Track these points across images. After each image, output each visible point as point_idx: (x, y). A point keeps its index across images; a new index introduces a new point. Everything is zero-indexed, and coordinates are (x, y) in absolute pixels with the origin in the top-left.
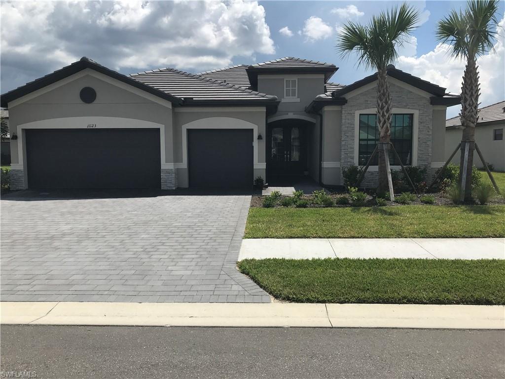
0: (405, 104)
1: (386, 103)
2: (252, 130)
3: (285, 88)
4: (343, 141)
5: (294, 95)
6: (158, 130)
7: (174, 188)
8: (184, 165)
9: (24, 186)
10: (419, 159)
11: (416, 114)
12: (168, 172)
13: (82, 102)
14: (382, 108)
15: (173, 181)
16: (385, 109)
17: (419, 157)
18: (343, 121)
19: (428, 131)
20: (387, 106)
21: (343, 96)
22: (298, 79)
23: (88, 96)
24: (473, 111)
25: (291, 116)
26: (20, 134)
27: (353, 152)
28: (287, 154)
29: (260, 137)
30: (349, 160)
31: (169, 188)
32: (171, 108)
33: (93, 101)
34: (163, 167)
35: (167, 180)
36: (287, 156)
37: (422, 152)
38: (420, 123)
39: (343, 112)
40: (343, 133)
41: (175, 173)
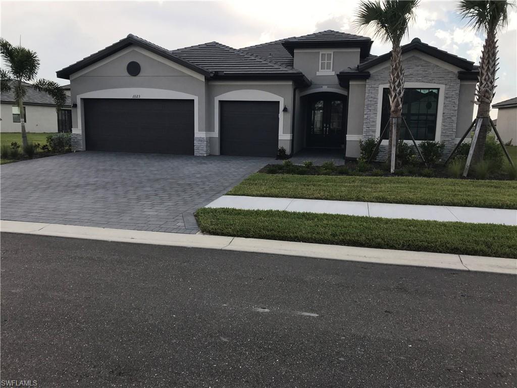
0: (430, 78)
1: (398, 77)
2: (278, 102)
3: (320, 62)
4: (365, 114)
5: (328, 68)
6: (193, 101)
7: (205, 155)
8: (216, 134)
9: (82, 147)
10: (443, 134)
11: (442, 88)
12: (201, 140)
13: (128, 75)
14: (394, 82)
15: (205, 149)
16: (397, 83)
17: (442, 133)
18: (367, 95)
19: (454, 106)
20: (398, 81)
21: (367, 70)
22: (334, 52)
23: (134, 69)
24: (488, 86)
25: (325, 89)
26: (79, 103)
27: (375, 126)
28: (326, 128)
29: (285, 110)
30: (371, 133)
31: (201, 155)
32: (204, 81)
33: (138, 74)
34: (196, 136)
35: (200, 148)
36: (326, 129)
37: (447, 128)
38: (446, 98)
39: (367, 86)
40: (365, 107)
41: (207, 141)
